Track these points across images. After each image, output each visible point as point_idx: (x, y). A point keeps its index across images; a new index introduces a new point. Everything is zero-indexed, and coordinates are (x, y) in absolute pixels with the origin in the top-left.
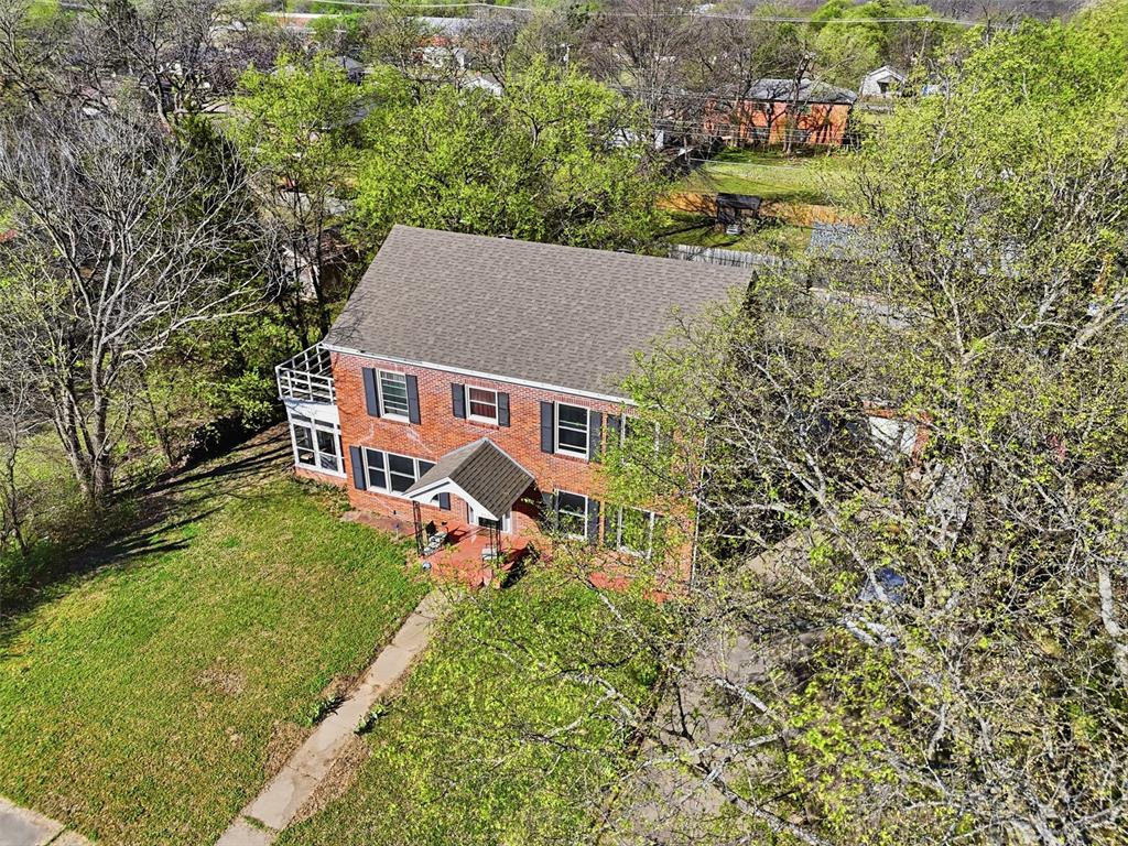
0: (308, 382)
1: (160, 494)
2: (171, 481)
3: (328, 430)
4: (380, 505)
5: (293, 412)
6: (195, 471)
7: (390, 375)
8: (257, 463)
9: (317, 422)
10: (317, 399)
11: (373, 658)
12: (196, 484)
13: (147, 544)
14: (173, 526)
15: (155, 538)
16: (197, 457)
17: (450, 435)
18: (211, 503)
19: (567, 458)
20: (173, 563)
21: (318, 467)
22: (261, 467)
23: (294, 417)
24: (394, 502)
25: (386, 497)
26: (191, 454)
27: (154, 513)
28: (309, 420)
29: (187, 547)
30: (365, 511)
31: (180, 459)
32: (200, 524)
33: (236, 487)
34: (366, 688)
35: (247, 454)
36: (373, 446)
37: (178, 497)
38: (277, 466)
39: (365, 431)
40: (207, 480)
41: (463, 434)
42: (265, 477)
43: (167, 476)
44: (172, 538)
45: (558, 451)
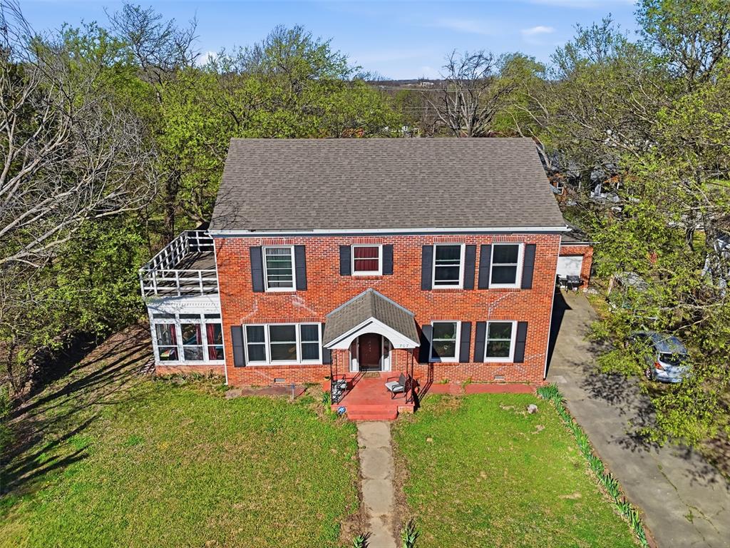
0: (176, 279)
1: (18, 419)
2: (23, 406)
3: (194, 322)
4: (259, 377)
5: (156, 312)
6: (45, 393)
7: (275, 250)
8: (106, 374)
9: (182, 316)
10: (184, 294)
11: (360, 495)
12: (53, 403)
13: (36, 465)
14: (56, 443)
15: (43, 457)
16: (41, 381)
17: (335, 294)
18: (83, 415)
19: (444, 291)
20: (81, 474)
21: (182, 361)
22: (112, 377)
23: (156, 316)
24: (275, 371)
25: (267, 368)
26: (33, 379)
27: (26, 437)
28: (173, 316)
29: (86, 456)
30: (244, 386)
31: (23, 385)
32: (85, 434)
33: (99, 396)
34: (375, 520)
35: (90, 370)
36: (256, 321)
37: (41, 418)
38: (129, 373)
39: (247, 309)
40: (64, 398)
41: (348, 290)
42: (123, 383)
43: (17, 402)
44: (63, 453)
45: (435, 287)
